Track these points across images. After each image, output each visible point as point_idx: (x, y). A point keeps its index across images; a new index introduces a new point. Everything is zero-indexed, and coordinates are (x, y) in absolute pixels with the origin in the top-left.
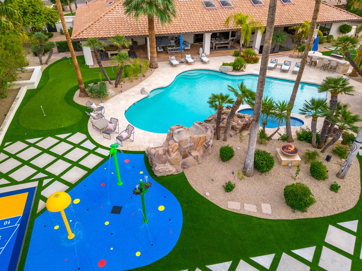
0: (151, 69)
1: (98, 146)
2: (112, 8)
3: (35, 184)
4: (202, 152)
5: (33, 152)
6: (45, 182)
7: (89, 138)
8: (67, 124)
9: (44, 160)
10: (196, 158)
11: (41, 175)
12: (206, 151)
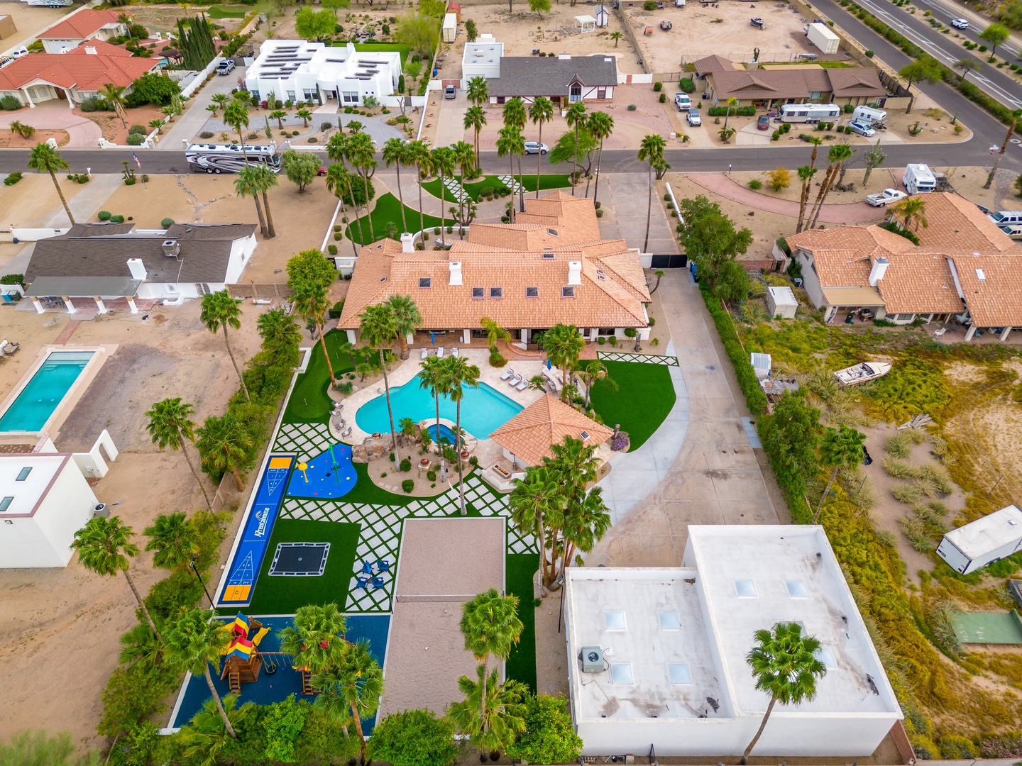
0: (400, 360)
1: (332, 436)
3: (295, 454)
4: (380, 454)
5: (296, 433)
6: (300, 454)
7: (328, 429)
8: (318, 415)
9: (301, 440)
10: (377, 456)
11: (299, 449)
12: (384, 453)
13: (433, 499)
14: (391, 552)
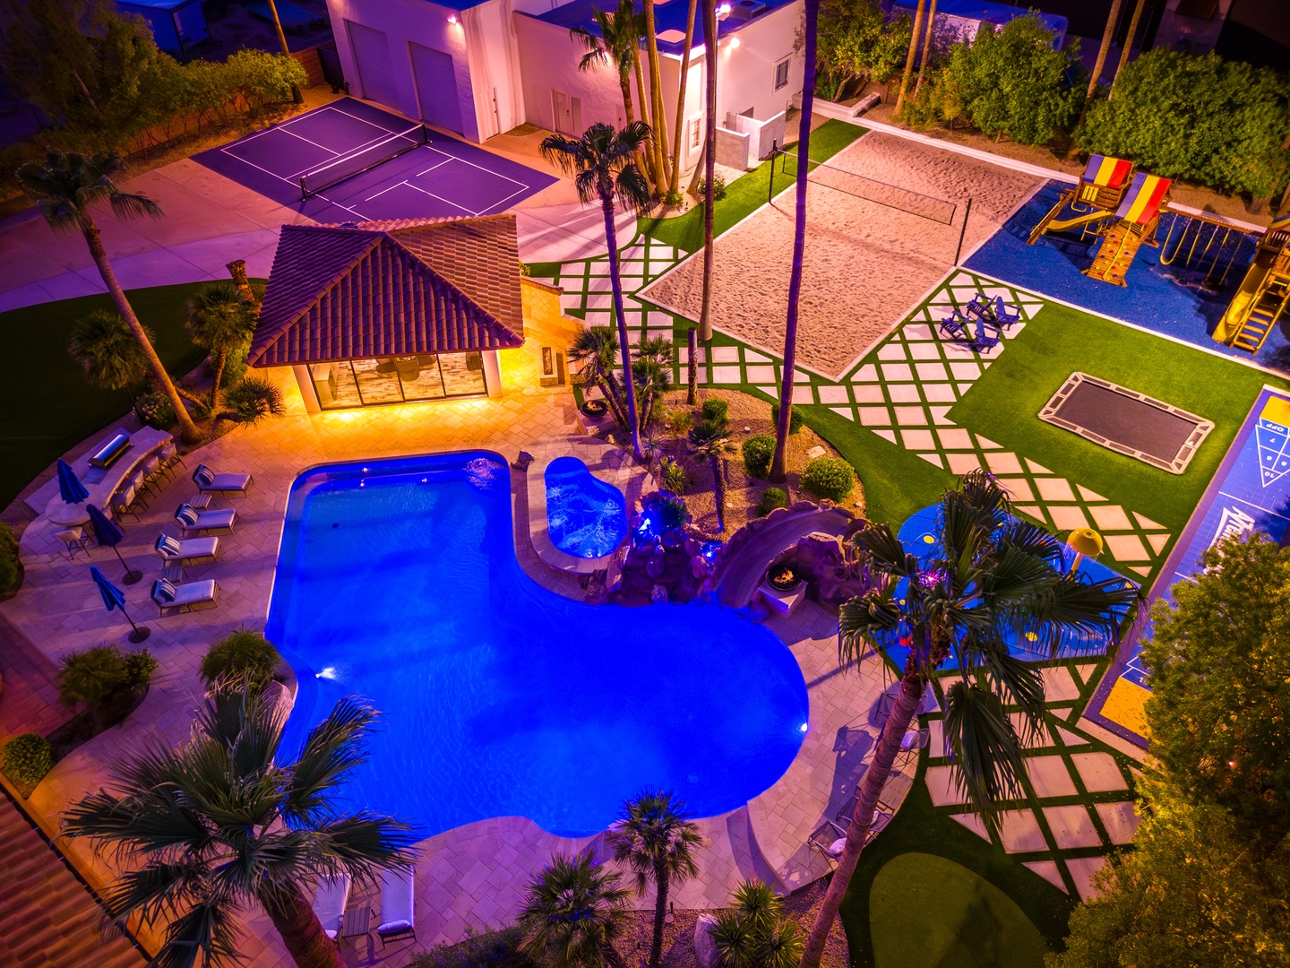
3: (1084, 724)
14: (905, 343)
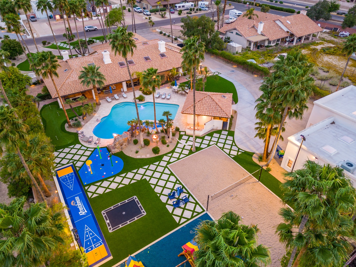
0: (97, 106)
1: (88, 148)
2: (69, 75)
3: (72, 164)
4: (127, 143)
5: (63, 154)
6: (75, 162)
7: (82, 145)
9: (69, 156)
10: (125, 145)
11: (72, 161)
12: (129, 142)
13: (173, 151)
14: (175, 183)
